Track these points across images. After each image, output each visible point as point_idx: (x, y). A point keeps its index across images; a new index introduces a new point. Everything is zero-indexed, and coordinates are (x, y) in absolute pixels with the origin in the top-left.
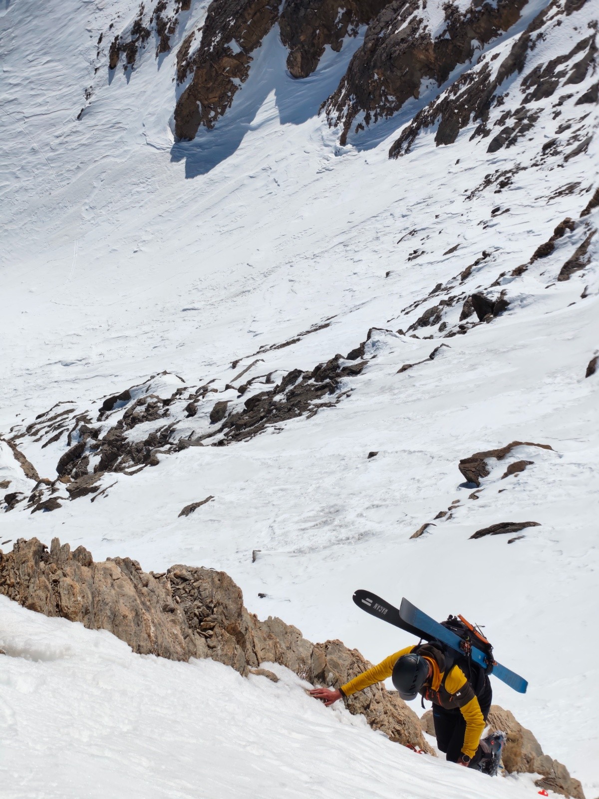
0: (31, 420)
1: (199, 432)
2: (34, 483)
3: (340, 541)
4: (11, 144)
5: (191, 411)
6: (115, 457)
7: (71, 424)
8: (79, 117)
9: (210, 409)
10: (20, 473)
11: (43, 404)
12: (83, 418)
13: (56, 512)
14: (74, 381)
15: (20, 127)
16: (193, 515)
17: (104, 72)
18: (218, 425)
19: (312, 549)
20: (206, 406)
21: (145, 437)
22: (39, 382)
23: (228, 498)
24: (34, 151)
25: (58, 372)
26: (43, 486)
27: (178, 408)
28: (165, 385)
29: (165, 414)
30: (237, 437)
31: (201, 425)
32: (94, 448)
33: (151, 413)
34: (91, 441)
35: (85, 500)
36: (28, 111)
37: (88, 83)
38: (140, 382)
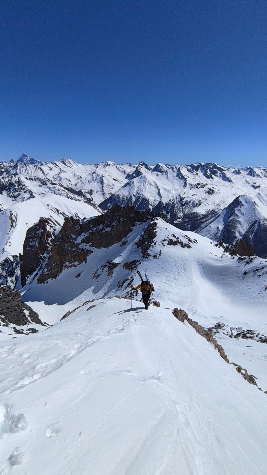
0: (237, 328)
1: (257, 339)
2: (231, 334)
3: (265, 360)
4: (248, 293)
5: (257, 336)
6: (244, 337)
7: (242, 330)
8: (259, 294)
9: (260, 337)
10: (230, 332)
11: (240, 326)
12: (244, 331)
13: (232, 338)
14: (245, 326)
15: (250, 292)
16: (248, 347)
17: (264, 290)
18: (260, 340)
19: (260, 359)
20: (259, 336)
21: (249, 336)
22: (241, 324)
23: (254, 348)
24: (251, 295)
25: (243, 324)
26: (232, 335)
27: (255, 335)
28: (257, 332)
29: (253, 335)
30: (261, 342)
31: (258, 339)
32: (242, 334)
33: (251, 334)
34: (242, 333)
35: (236, 339)
36: (252, 290)
37: (261, 290)
38: (253, 330)
